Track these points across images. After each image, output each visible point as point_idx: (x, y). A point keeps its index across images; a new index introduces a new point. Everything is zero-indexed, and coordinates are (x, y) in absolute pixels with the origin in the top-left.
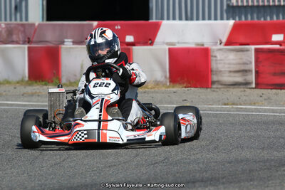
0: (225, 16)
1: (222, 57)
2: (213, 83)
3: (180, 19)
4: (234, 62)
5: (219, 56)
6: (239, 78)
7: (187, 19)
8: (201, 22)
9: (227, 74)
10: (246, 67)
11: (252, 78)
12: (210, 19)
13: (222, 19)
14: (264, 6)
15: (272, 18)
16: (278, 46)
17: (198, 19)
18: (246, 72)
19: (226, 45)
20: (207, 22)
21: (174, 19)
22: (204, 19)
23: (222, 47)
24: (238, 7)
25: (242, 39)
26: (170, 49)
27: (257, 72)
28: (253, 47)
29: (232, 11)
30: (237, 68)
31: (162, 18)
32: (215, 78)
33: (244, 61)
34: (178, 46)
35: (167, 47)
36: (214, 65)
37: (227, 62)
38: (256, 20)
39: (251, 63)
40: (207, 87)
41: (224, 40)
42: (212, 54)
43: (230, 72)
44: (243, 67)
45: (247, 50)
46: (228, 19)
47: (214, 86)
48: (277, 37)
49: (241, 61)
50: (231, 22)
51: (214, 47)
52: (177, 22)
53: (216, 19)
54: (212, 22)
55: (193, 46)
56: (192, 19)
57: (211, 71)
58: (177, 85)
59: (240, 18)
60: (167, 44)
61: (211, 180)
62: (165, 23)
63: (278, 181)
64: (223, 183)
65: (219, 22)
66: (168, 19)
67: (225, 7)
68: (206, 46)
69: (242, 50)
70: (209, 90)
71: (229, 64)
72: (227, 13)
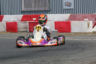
0: (20, 13)
1: (20, 24)
2: (18, 31)
3: (9, 15)
4: (23, 26)
5: (19, 24)
6: (24, 30)
7: (10, 15)
8: (14, 15)
9: (21, 29)
10: (27, 27)
11: (28, 30)
12: (16, 14)
13: (20, 14)
14: (30, 11)
15: (33, 14)
16: (35, 21)
17: (13, 15)
18: (26, 28)
19: (21, 21)
20: (16, 15)
21: (7, 15)
22: (15, 14)
23: (20, 22)
24: (24, 11)
25: (25, 20)
26: (6, 23)
27: (29, 28)
28: (28, 22)
29: (22, 12)
30: (24, 27)
31: (4, 15)
32: (18, 30)
33: (26, 25)
34: (8, 22)
35: (6, 22)
36: (18, 27)
37: (21, 26)
38: (29, 14)
39: (28, 26)
40: (16, 32)
41: (20, 20)
42: (17, 24)
43: (22, 28)
44: (25, 27)
45: (27, 22)
46: (21, 14)
47: (18, 32)
48: (34, 19)
49: (25, 25)
50: (22, 15)
51: (18, 22)
52: (8, 15)
53: (18, 14)
54: (17, 15)
55: (12, 22)
56: (12, 15)
57: (17, 28)
58: (9, 32)
59: (24, 14)
60: (6, 21)
61: (19, 56)
62: (5, 16)
63: (36, 56)
64: (22, 57)
65: (19, 15)
66: (6, 15)
67: (20, 11)
68: (16, 22)
69: (25, 23)
70: (17, 33)
71: (22, 26)
72: (21, 13)
